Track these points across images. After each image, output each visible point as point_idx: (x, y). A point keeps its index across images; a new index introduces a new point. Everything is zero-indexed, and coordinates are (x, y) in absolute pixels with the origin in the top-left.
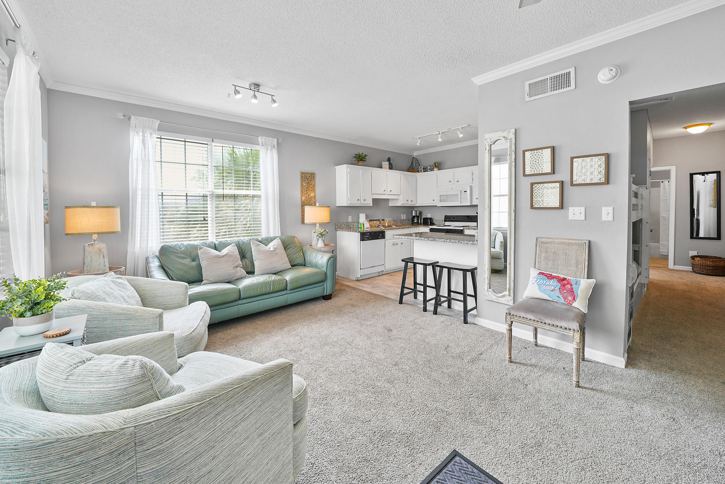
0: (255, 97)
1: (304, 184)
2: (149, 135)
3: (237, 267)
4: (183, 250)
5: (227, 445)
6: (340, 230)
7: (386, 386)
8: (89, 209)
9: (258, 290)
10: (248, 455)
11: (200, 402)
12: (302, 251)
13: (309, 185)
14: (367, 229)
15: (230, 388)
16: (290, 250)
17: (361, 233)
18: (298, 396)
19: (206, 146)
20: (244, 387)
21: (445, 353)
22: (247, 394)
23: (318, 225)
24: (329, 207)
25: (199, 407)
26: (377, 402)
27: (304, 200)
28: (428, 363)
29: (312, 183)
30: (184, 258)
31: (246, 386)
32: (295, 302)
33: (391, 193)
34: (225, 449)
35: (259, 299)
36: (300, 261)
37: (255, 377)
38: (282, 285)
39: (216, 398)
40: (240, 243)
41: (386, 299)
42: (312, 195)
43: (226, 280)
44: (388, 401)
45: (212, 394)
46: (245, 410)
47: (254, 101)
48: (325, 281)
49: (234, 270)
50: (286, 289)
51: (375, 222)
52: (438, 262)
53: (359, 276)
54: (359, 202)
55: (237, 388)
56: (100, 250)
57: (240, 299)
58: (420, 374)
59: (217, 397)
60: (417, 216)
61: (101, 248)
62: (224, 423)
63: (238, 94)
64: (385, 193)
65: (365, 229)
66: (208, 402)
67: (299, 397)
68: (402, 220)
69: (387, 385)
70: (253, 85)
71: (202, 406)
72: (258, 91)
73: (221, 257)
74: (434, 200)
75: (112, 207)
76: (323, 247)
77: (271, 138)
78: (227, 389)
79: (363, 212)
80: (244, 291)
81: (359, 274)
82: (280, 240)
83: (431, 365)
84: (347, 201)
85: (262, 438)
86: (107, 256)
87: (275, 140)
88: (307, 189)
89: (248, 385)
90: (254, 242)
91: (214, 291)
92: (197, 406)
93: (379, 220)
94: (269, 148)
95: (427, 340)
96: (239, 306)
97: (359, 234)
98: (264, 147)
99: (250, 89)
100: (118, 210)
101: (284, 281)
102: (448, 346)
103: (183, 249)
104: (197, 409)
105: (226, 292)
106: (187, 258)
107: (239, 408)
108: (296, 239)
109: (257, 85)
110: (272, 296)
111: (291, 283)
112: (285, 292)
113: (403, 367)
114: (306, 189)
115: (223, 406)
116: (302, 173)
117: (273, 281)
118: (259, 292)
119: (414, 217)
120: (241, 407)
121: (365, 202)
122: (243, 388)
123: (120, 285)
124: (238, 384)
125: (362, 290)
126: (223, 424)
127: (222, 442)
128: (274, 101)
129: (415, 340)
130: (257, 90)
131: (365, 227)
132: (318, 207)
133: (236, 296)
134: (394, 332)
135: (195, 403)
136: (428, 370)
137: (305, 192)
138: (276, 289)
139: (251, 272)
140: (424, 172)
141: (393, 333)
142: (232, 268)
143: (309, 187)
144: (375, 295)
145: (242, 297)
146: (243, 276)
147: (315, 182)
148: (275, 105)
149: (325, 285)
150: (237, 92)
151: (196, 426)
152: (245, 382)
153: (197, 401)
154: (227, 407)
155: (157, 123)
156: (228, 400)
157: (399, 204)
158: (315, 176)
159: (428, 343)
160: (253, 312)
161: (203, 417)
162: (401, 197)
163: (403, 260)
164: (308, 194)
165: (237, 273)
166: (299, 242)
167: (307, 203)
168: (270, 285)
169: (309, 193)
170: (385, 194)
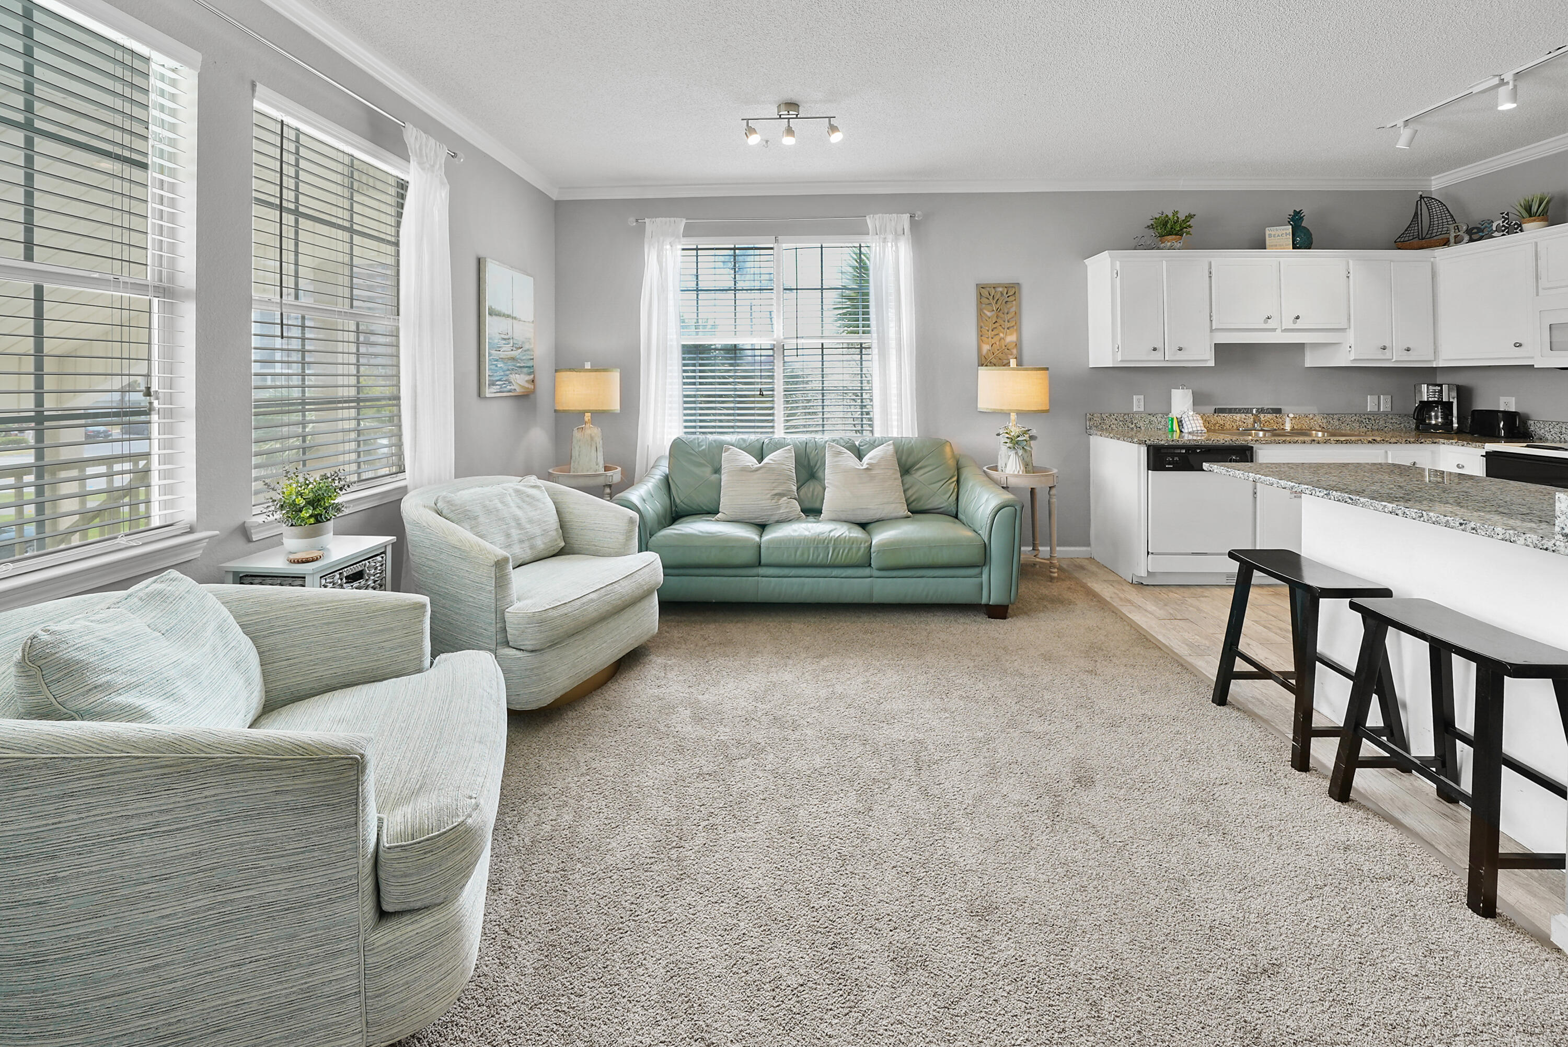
0: (790, 131)
1: (989, 314)
2: (668, 247)
3: (781, 495)
4: (703, 450)
5: (93, 869)
6: (1099, 433)
7: (876, 968)
8: (575, 373)
9: (798, 553)
10: (163, 917)
11: (28, 753)
12: (955, 478)
13: (1000, 314)
14: (1191, 437)
15: (122, 751)
16: (922, 472)
17: (1149, 447)
18: (397, 847)
19: (770, 252)
20: (159, 764)
21: (1232, 989)
22: (166, 780)
23: (1013, 416)
24: (1047, 369)
25: (17, 763)
26: (795, 999)
27: (987, 353)
28: (1106, 984)
29: (1009, 309)
30: (700, 465)
31: (167, 763)
32: (894, 602)
33: (1299, 324)
34: (85, 874)
35: (802, 574)
36: (942, 503)
37: (210, 751)
38: (857, 553)
39: (69, 760)
40: (809, 445)
41: (1179, 669)
42: (1011, 338)
43: (756, 518)
44: (823, 1026)
45: (66, 749)
46: (157, 814)
47: (789, 141)
48: (984, 564)
49: (774, 501)
50: (870, 565)
51: (1238, 417)
52: (1386, 593)
53: (1144, 574)
54: (1158, 356)
55: (138, 758)
56: (592, 438)
57: (759, 564)
58: (1027, 1010)
59: (71, 758)
60: (1440, 403)
61: (593, 435)
62: (86, 821)
63: (751, 134)
64: (1271, 324)
65: (1187, 437)
66: (43, 761)
67: (399, 849)
68: (1371, 413)
69: (882, 968)
70: (783, 107)
71: (24, 763)
72: (797, 118)
73: (753, 471)
74: (1518, 345)
75: (605, 370)
76: (1017, 476)
77: (895, 215)
78: (112, 751)
79: (1183, 386)
80: (768, 548)
81: (1141, 568)
82: (891, 447)
83: (1108, 1004)
84: (1114, 353)
85: (220, 899)
86: (601, 449)
87: (906, 217)
88: (994, 326)
89: (172, 762)
90: (833, 447)
91: (709, 537)
92: (13, 758)
93: (1248, 411)
94: (890, 237)
95: (1195, 889)
96: (760, 578)
97: (1144, 449)
98: (877, 237)
99: (780, 118)
100: (615, 376)
101: (862, 545)
102: (1271, 970)
103: (704, 447)
104: (12, 764)
105: (730, 545)
106: (707, 466)
107: (138, 805)
108: (948, 449)
109: (792, 105)
110: (833, 575)
111: (878, 552)
112: (867, 571)
113: (997, 938)
114: (991, 326)
115: (85, 782)
116: (981, 287)
117: (835, 540)
118: (798, 558)
119: (1426, 407)
120: (144, 804)
121: (1181, 356)
122: (155, 765)
123: (527, 499)
124: (145, 751)
125: (1123, 618)
126: (83, 821)
127: (77, 857)
128: (833, 128)
129: (1143, 863)
130: (795, 116)
131: (1185, 430)
132: (1013, 369)
133: (747, 556)
134: (1095, 796)
135: (15, 752)
136: (1080, 1014)
137: (990, 334)
138: (841, 559)
139: (812, 511)
140: (1471, 240)
141: (1085, 796)
142: (769, 496)
143: (999, 320)
144: (1157, 646)
145: (762, 562)
146: (792, 516)
147: (1019, 306)
148: (836, 138)
149: (985, 577)
150: (750, 130)
151: (7, 797)
152: (171, 752)
153: (20, 750)
154: (100, 790)
155: (683, 222)
156: (102, 775)
157: (1343, 359)
158: (1020, 293)
159: (1187, 903)
160: (786, 600)
161: (25, 786)
162: (1350, 337)
163: (1232, 555)
164: (997, 338)
165: (779, 508)
166: (954, 456)
167: (994, 361)
168: (828, 547)
169: (1001, 335)
170: (1274, 330)
